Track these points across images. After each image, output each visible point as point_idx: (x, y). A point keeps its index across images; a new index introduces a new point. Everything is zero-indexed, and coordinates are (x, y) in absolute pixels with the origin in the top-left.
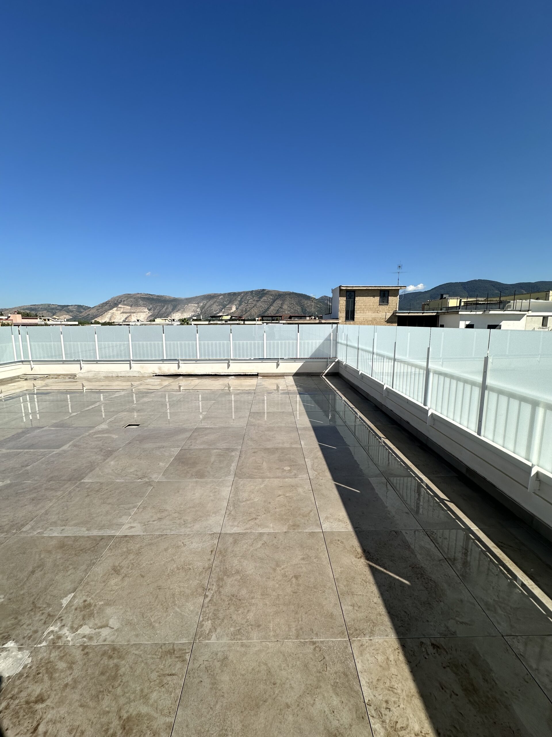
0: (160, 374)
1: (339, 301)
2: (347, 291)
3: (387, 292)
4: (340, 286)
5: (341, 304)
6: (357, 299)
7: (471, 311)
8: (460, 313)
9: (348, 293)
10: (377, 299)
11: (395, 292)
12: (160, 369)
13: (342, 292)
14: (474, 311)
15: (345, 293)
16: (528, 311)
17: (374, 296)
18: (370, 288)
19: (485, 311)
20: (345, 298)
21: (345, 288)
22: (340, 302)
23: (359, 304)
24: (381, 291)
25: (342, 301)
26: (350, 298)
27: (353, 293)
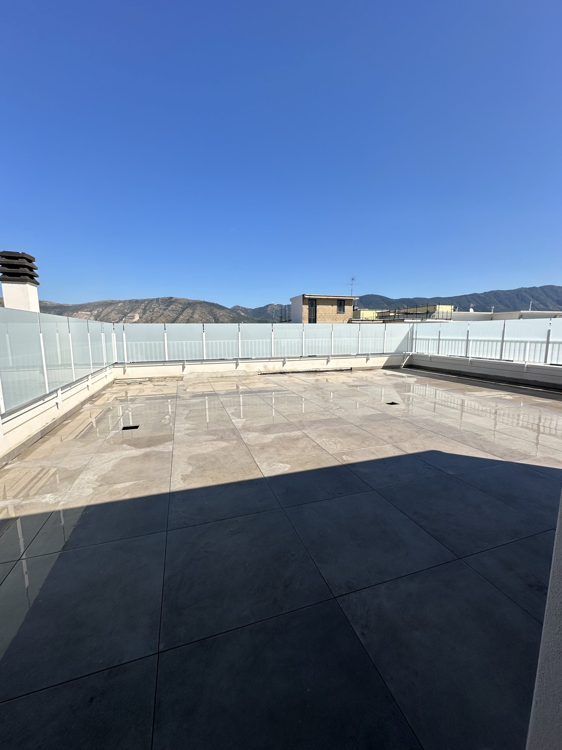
0: (265, 373)
1: (302, 308)
2: (310, 299)
3: (343, 301)
4: (303, 295)
5: (304, 312)
6: (318, 307)
7: (413, 319)
8: (405, 321)
9: (310, 302)
10: (335, 307)
11: (350, 302)
12: (265, 367)
13: (305, 300)
14: (415, 319)
15: (307, 301)
16: (451, 319)
17: (332, 305)
18: (330, 297)
19: (422, 319)
20: (307, 307)
21: (308, 297)
22: (304, 310)
23: (320, 312)
24: (338, 300)
25: (305, 309)
26: (312, 306)
27: (314, 302)
